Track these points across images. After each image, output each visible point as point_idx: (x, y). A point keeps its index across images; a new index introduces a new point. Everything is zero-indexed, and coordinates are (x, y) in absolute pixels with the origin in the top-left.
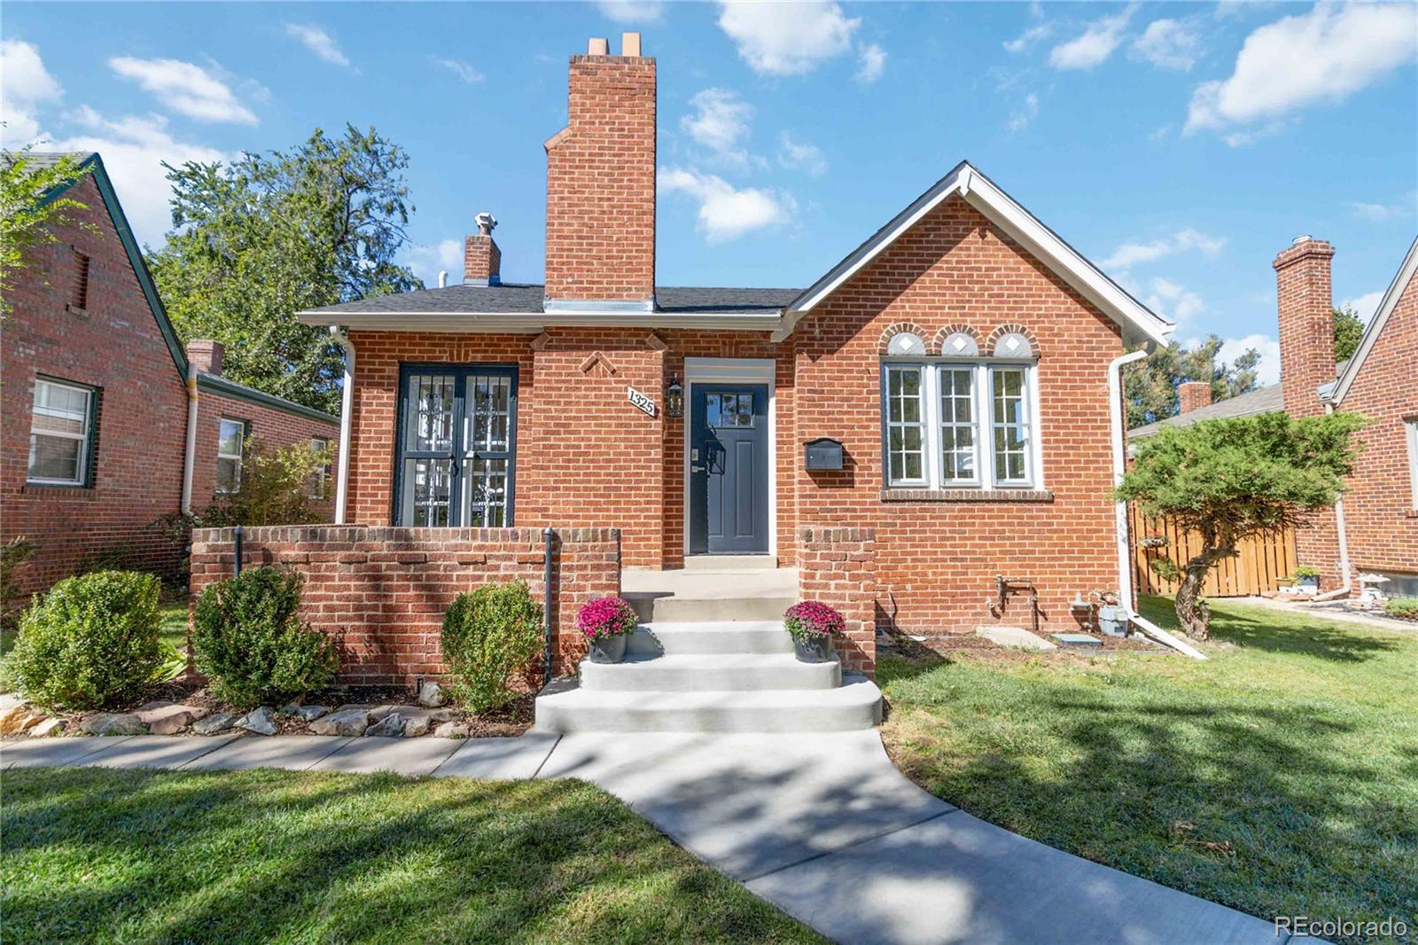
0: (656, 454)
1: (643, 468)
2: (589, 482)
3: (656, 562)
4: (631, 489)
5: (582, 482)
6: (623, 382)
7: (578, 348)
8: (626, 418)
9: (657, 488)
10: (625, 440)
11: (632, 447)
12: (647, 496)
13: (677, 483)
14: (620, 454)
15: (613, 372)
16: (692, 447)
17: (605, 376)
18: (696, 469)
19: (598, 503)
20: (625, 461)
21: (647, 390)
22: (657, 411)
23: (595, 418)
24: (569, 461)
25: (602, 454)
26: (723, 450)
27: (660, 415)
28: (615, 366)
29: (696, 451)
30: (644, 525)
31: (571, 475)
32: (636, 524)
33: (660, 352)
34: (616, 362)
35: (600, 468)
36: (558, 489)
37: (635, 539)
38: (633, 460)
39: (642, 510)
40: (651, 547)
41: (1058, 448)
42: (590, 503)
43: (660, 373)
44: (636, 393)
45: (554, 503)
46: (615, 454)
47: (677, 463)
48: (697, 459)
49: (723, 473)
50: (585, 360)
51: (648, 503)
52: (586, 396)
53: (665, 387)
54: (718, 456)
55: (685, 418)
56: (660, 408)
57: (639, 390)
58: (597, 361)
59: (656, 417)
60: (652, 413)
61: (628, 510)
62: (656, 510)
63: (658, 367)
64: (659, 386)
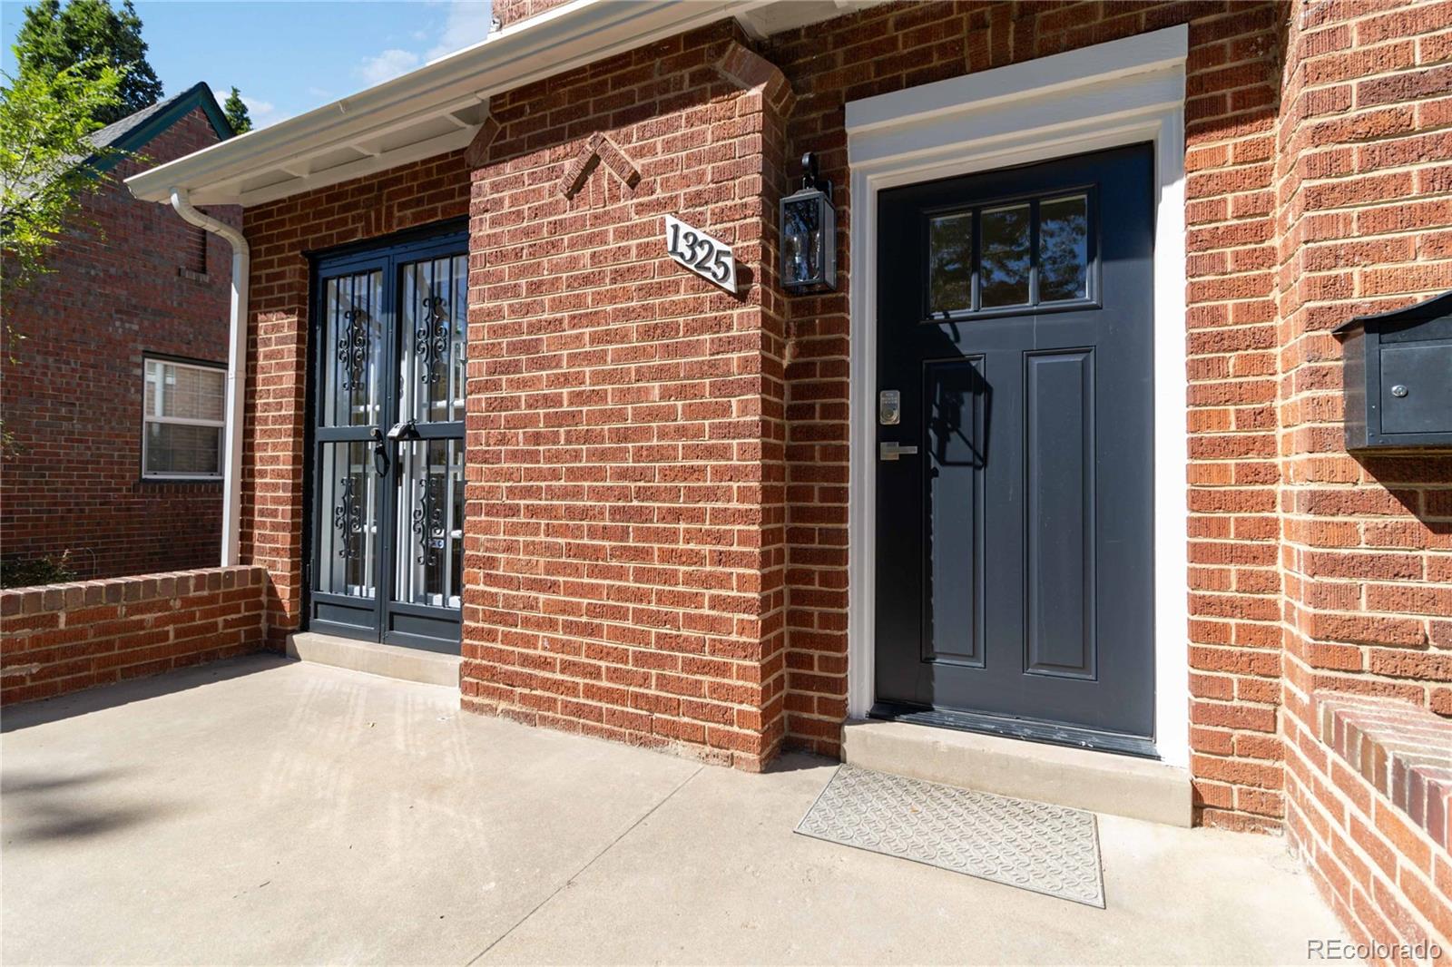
0: (744, 410)
1: (709, 452)
2: (577, 493)
3: (744, 743)
4: (677, 515)
5: (565, 493)
6: (661, 205)
7: (554, 138)
8: (664, 310)
9: (744, 516)
10: (659, 374)
11: (681, 393)
12: (718, 538)
13: (827, 495)
14: (654, 414)
15: (634, 181)
16: (883, 384)
17: (614, 198)
18: (892, 452)
19: (597, 552)
20: (663, 434)
21: (720, 217)
22: (744, 275)
23: (592, 318)
24: (537, 438)
25: (607, 416)
26: (982, 387)
27: (757, 286)
28: (637, 165)
29: (893, 397)
30: (712, 624)
31: (541, 475)
32: (691, 621)
33: (757, 92)
34: (639, 153)
35: (603, 455)
36: (514, 511)
37: (689, 666)
38: (682, 432)
39: (706, 581)
40: (730, 693)
42: (581, 552)
43: (757, 159)
44: (685, 228)
45: (509, 548)
46: (638, 415)
47: (825, 433)
48: (895, 418)
49: (980, 460)
50: (570, 166)
51: (721, 558)
52: (573, 263)
53: (770, 195)
54: (966, 410)
55: (852, 296)
56: (754, 266)
57: (697, 222)
58: (594, 162)
59: (741, 296)
60: (730, 285)
61: (669, 578)
62: (743, 582)
63: (749, 147)
64: (753, 200)
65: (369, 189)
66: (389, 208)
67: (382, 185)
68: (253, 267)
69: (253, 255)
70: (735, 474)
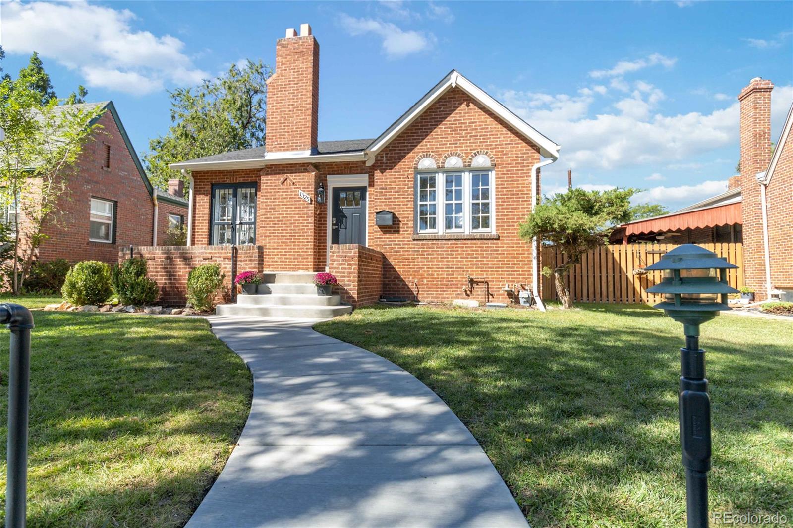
0: (311, 220)
1: (306, 226)
2: (283, 233)
3: (311, 268)
4: (300, 236)
5: (280, 233)
6: (298, 188)
7: (279, 174)
8: (299, 204)
9: (311, 236)
10: (298, 214)
11: (301, 217)
12: (307, 239)
13: (324, 233)
14: (296, 220)
15: (294, 183)
16: (333, 217)
17: (290, 186)
18: (334, 227)
19: (287, 242)
20: (298, 223)
21: (308, 191)
22: (311, 200)
23: (286, 205)
24: (275, 224)
25: (288, 221)
26: (347, 218)
27: (313, 202)
28: (294, 181)
29: (334, 219)
30: (306, 252)
31: (276, 230)
32: (303, 252)
33: (314, 173)
34: (294, 179)
35: (288, 227)
36: (270, 236)
37: (302, 258)
38: (301, 223)
39: (305, 246)
40: (308, 262)
41: (503, 212)
42: (283, 242)
43: (313, 183)
44: (302, 192)
45: (269, 243)
46: (294, 220)
47: (324, 224)
48: (334, 222)
49: (346, 228)
50: (282, 179)
51: (307, 242)
52: (282, 195)
53: (316, 189)
54: (344, 221)
55: (328, 204)
56: (313, 199)
57: (304, 191)
58: (286, 179)
59: (311, 203)
60: (309, 202)
61: (299, 245)
62: (311, 245)
63: (312, 181)
64: (313, 189)
65: (231, 172)
66: (236, 178)
67: (234, 172)
68: (195, 185)
69: (195, 182)
70: (310, 229)
